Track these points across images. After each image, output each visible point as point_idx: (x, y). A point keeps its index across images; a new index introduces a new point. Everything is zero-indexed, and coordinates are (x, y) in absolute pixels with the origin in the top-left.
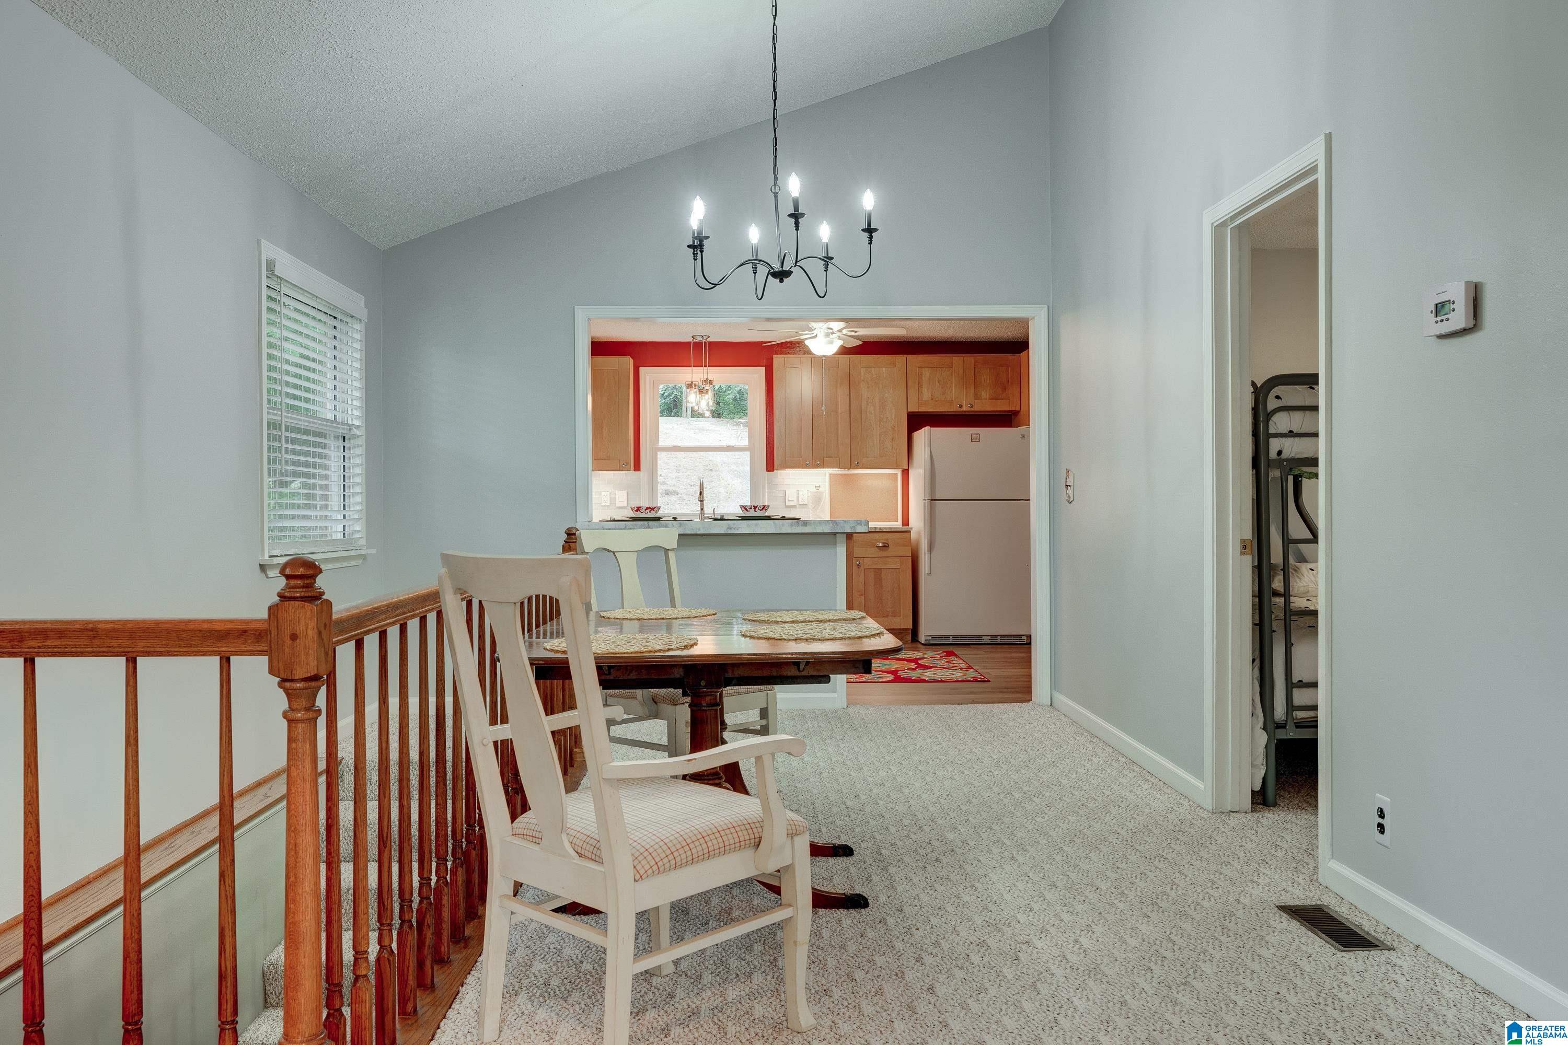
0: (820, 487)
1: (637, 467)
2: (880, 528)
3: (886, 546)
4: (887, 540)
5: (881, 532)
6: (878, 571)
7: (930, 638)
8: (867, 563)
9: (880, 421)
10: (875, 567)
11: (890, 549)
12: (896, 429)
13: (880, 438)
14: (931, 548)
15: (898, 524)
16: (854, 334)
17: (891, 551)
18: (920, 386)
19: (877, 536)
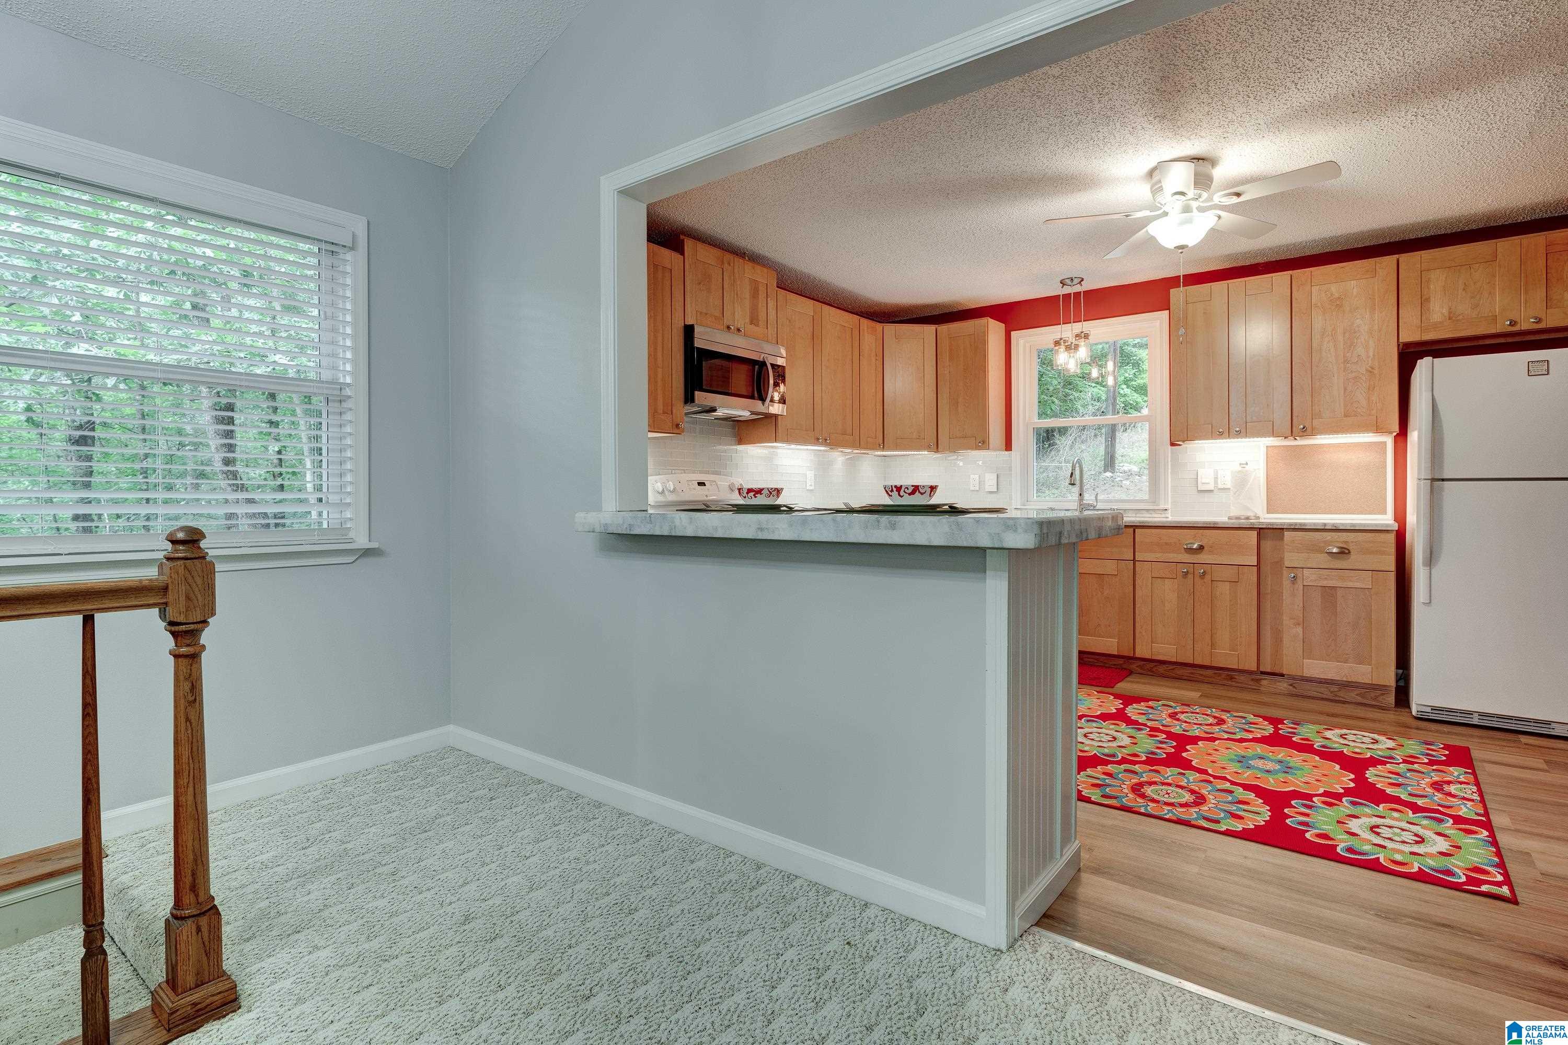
0: (1247, 464)
1: (1008, 446)
2: (1333, 525)
3: (1344, 552)
4: (1346, 542)
5: (1336, 530)
6: (1329, 593)
7: (1429, 710)
8: (1310, 577)
9: (1346, 361)
10: (1325, 583)
11: (1352, 557)
12: (1376, 372)
13: (1345, 389)
14: (1431, 560)
15: (1387, 519)
16: (1235, 200)
17: (1354, 560)
18: (1424, 302)
19: (1328, 536)
